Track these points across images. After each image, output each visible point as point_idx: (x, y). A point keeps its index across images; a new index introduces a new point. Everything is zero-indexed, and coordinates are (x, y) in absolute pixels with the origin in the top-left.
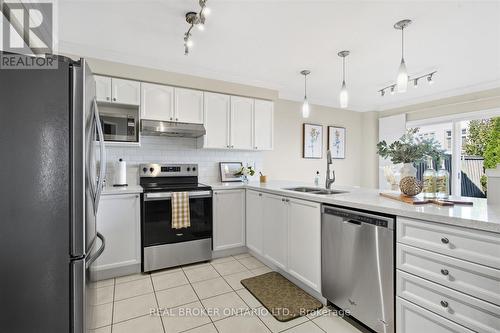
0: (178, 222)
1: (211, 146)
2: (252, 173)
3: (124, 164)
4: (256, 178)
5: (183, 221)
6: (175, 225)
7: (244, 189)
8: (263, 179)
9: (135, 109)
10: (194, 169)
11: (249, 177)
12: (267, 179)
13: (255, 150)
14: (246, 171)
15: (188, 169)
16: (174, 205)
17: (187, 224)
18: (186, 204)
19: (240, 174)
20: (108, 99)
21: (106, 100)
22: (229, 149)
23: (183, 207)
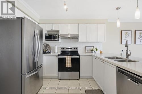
0: (68, 65)
1: (81, 41)
2: (97, 50)
3: (56, 47)
4: (98, 52)
5: (69, 65)
6: (67, 66)
7: (92, 56)
8: (101, 52)
9: (58, 31)
10: (76, 49)
11: (96, 51)
12: (102, 52)
13: (98, 42)
14: (94, 49)
15: (75, 49)
16: (67, 60)
17: (70, 66)
18: (70, 60)
19: (92, 50)
20: (51, 29)
21: (51, 30)
22: (88, 42)
23: (69, 61)
